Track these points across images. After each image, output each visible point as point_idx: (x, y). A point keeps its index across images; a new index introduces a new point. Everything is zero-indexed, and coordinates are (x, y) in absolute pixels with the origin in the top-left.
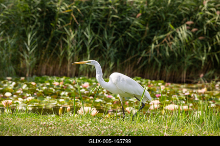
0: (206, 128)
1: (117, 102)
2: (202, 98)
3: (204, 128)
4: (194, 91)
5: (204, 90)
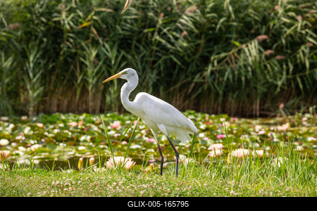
2: (284, 138)
3: (288, 182)
4: (272, 128)
5: (286, 126)
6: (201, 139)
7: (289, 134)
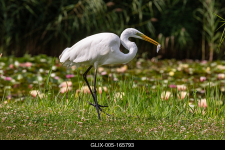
0: (131, 110)
1: (18, 85)
3: (128, 110)
4: (112, 70)
5: (124, 69)
6: (53, 78)
7: (127, 75)
